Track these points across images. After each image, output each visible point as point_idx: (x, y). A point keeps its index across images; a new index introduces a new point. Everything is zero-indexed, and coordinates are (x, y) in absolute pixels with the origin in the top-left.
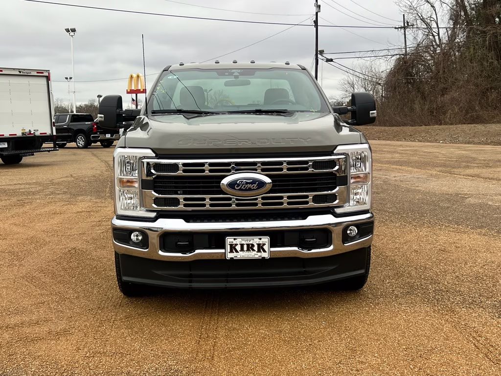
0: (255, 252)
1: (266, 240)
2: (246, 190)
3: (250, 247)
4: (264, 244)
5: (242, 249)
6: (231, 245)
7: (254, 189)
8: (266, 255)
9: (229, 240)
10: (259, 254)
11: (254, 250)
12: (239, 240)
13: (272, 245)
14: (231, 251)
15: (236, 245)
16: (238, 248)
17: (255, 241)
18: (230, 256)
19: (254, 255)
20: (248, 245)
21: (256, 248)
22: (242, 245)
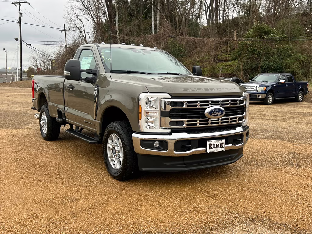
0: (219, 148)
1: (224, 141)
2: (216, 115)
3: (217, 145)
4: (223, 144)
5: (214, 147)
6: (210, 145)
7: (219, 115)
8: (223, 149)
9: (209, 142)
10: (221, 149)
11: (219, 147)
12: (213, 142)
13: (226, 143)
14: (210, 149)
15: (212, 145)
16: (212, 146)
17: (219, 142)
18: (209, 151)
19: (218, 149)
20: (216, 144)
21: (219, 146)
22: (214, 145)
